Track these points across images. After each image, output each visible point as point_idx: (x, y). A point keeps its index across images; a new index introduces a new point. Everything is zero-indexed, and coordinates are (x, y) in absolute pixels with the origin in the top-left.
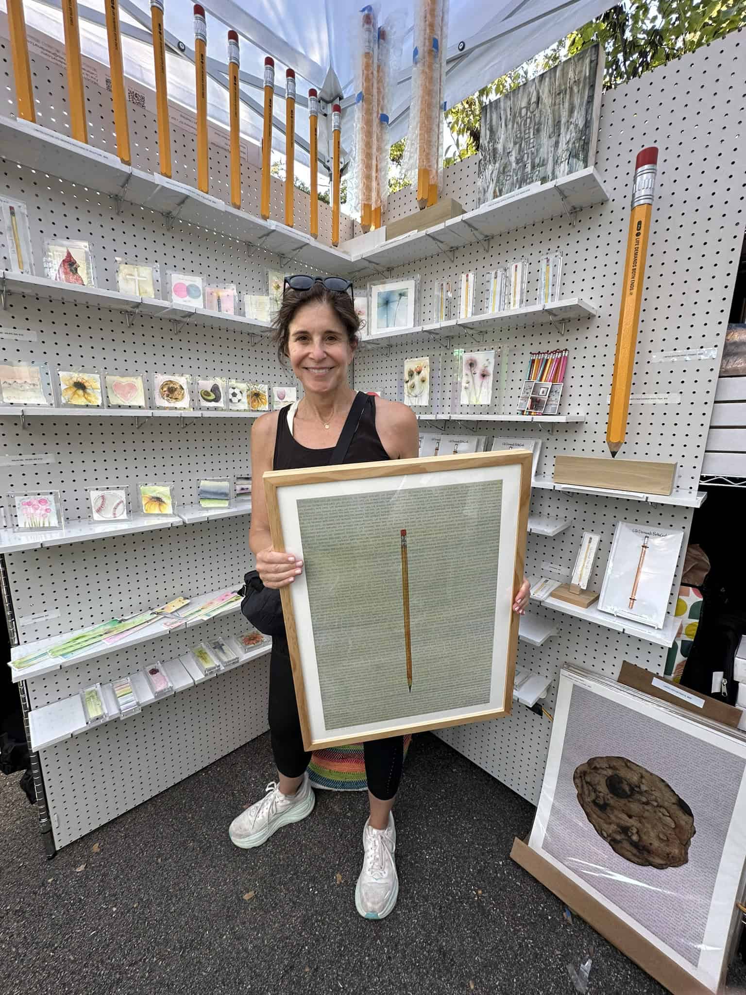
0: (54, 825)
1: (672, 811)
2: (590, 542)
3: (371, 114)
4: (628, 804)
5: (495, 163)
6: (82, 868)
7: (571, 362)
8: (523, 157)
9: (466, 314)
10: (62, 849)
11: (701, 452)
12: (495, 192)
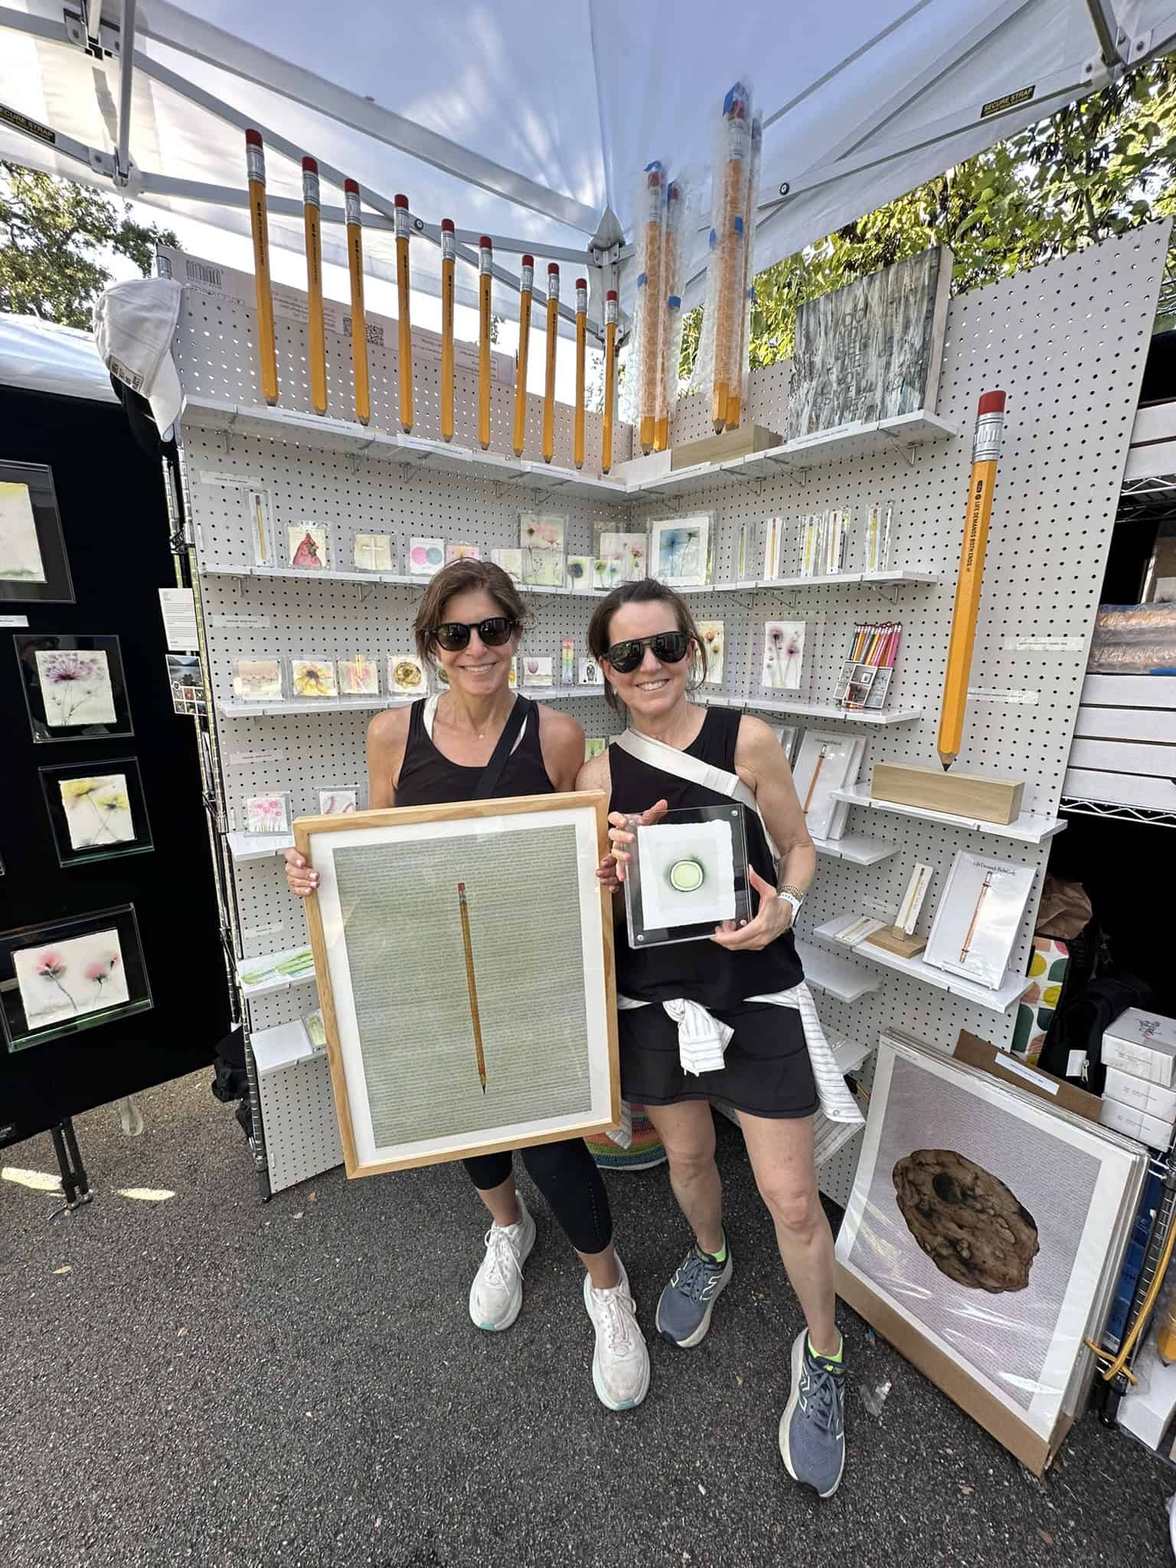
0: (271, 1164)
1: (1012, 1223)
2: (922, 874)
3: (657, 300)
4: (959, 1211)
5: (811, 381)
6: (299, 1215)
7: (906, 640)
8: (846, 377)
9: (771, 576)
10: (278, 1193)
11: (1062, 768)
12: (810, 417)
